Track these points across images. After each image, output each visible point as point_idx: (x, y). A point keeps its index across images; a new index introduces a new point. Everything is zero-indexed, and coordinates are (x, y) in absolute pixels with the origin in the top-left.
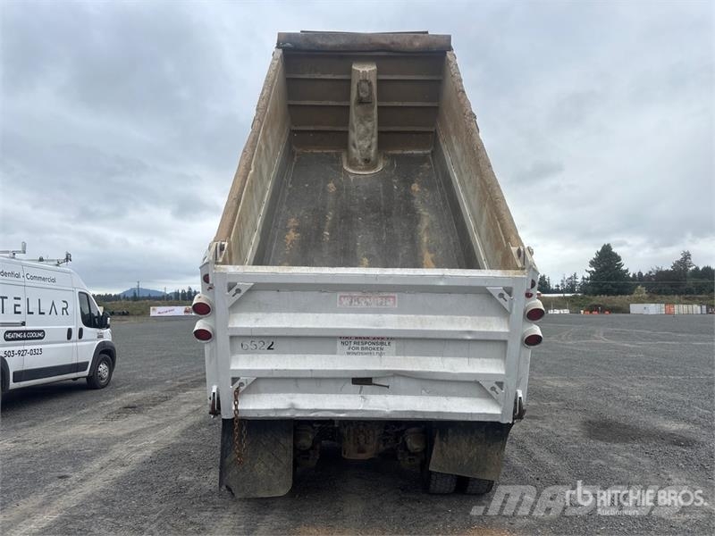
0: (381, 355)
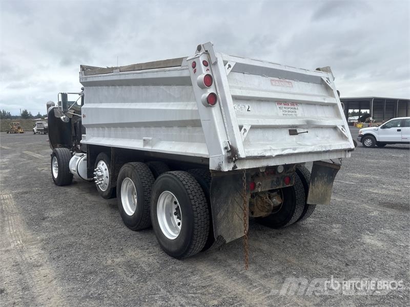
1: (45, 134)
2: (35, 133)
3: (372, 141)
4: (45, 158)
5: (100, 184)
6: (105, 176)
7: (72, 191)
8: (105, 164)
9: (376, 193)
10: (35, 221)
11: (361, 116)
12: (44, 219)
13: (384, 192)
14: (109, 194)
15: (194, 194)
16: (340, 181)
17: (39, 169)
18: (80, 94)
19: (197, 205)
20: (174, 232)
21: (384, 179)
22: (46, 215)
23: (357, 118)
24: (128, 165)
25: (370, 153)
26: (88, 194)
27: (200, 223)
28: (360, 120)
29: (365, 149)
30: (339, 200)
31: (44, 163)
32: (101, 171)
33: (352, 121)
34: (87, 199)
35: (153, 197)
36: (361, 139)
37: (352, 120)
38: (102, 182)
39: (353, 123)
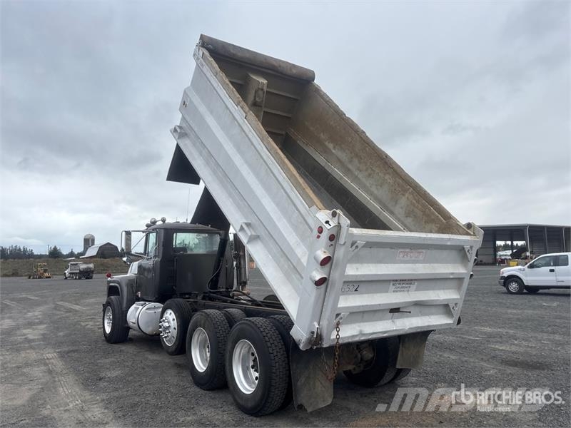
0: (408, 291)
1: (80, 278)
2: (66, 278)
3: (519, 284)
4: (88, 310)
5: (165, 337)
6: (173, 327)
7: (128, 349)
8: (173, 313)
9: (502, 350)
10: (91, 381)
11: (514, 251)
12: (100, 379)
13: (514, 348)
14: (176, 349)
15: (272, 342)
16: (462, 336)
17: (83, 324)
18: (143, 232)
19: (275, 354)
20: (250, 386)
21: (520, 334)
22: (102, 375)
23: (509, 252)
24: (201, 313)
25: (514, 301)
26: (148, 352)
27: (278, 373)
28: (514, 256)
29: (510, 296)
30: (454, 357)
31: (88, 315)
32: (169, 322)
33: (503, 257)
34: (147, 358)
35: (229, 347)
36: (504, 282)
37: (502, 255)
38: (169, 334)
39: (505, 259)
